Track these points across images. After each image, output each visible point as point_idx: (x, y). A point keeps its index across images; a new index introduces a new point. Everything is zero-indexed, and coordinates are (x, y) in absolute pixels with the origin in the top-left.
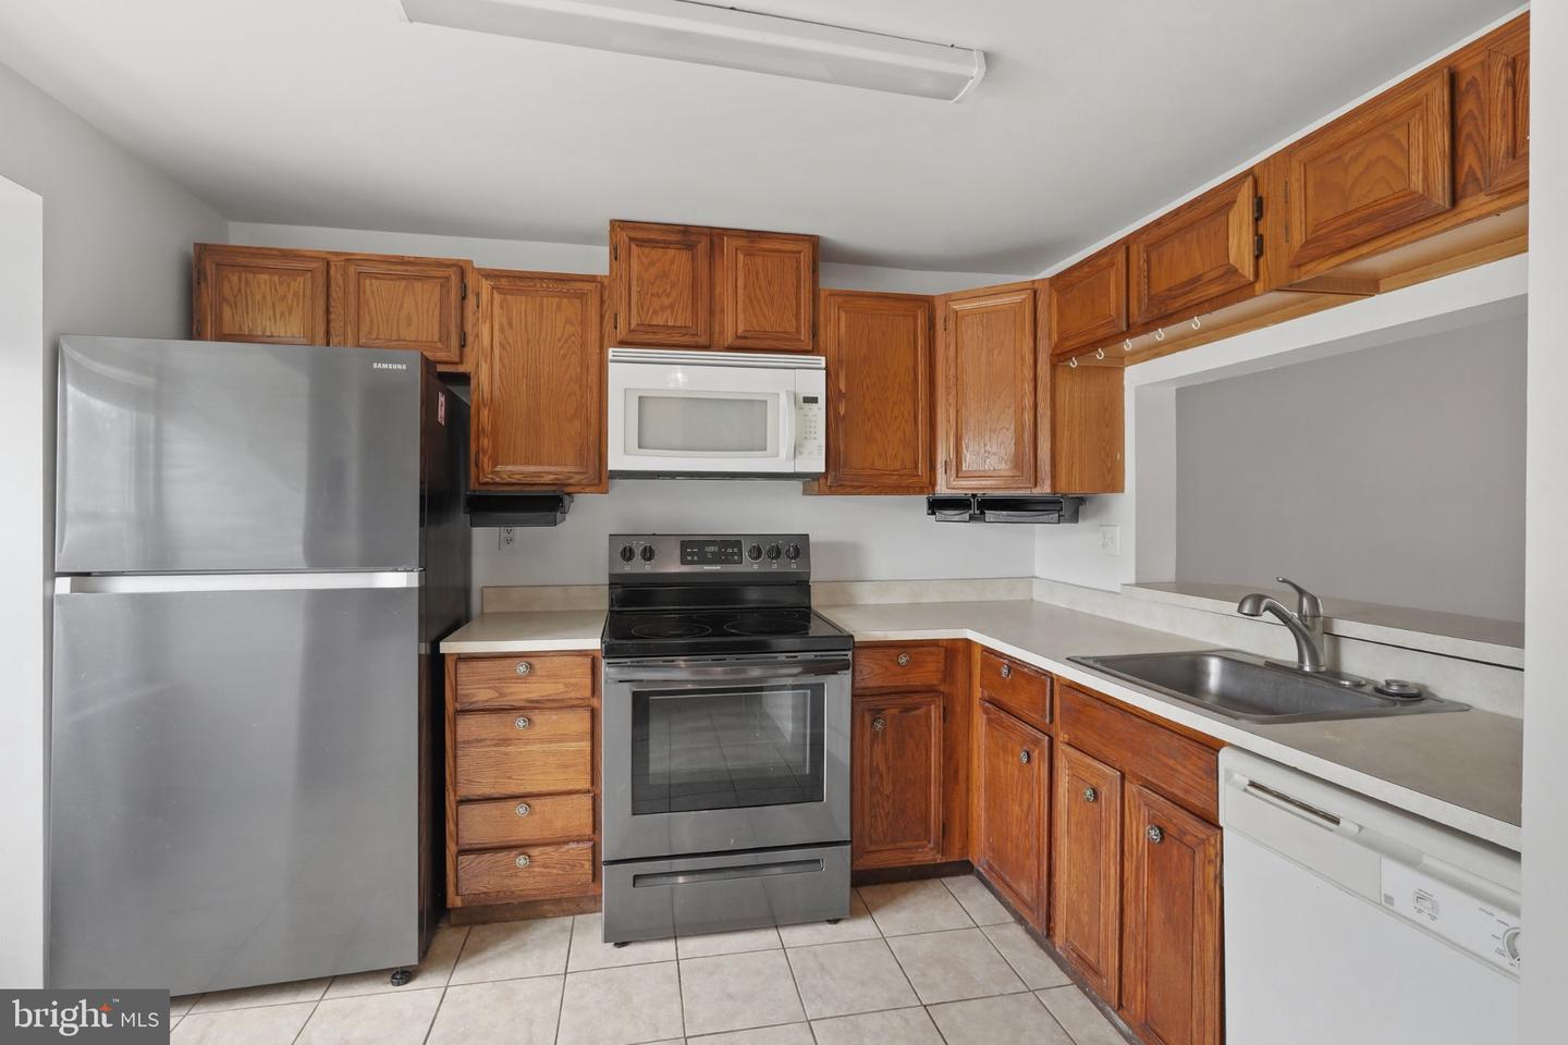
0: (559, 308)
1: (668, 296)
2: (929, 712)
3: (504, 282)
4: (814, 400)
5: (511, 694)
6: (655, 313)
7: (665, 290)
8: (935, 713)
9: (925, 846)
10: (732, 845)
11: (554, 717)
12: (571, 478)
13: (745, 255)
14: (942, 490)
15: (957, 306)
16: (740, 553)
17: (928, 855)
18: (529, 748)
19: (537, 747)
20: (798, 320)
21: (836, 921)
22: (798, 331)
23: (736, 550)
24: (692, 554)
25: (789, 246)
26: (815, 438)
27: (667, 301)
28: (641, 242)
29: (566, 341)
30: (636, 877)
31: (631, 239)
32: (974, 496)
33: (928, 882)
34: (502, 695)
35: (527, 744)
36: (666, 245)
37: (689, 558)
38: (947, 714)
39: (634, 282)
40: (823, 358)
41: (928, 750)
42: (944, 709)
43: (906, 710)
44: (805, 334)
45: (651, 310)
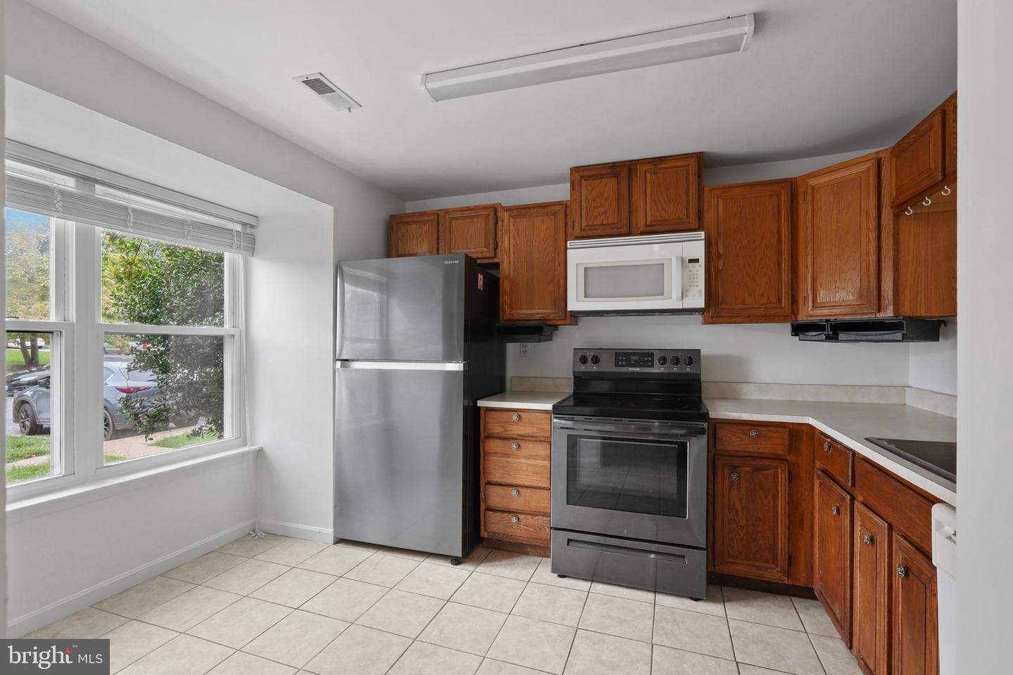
0: (543, 222)
1: (603, 207)
2: (777, 472)
3: (515, 212)
4: (697, 261)
5: (510, 430)
6: (596, 218)
7: (601, 204)
8: (782, 476)
9: (773, 569)
10: (625, 534)
11: (532, 446)
12: (549, 316)
13: (651, 174)
14: (802, 318)
15: (813, 182)
16: (652, 361)
17: (775, 574)
18: (519, 460)
19: (523, 461)
20: (687, 209)
21: (696, 600)
22: (688, 216)
23: (650, 359)
24: (622, 361)
25: (679, 163)
26: (697, 286)
27: (603, 210)
28: (587, 178)
29: (547, 239)
30: (569, 540)
31: (581, 177)
32: (827, 321)
33: (778, 596)
34: (506, 430)
35: (517, 458)
36: (601, 176)
37: (620, 363)
38: (791, 477)
39: (583, 202)
40: (703, 233)
41: (775, 499)
42: (790, 473)
43: (757, 469)
44: (693, 218)
45: (593, 217)
